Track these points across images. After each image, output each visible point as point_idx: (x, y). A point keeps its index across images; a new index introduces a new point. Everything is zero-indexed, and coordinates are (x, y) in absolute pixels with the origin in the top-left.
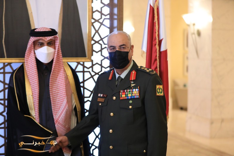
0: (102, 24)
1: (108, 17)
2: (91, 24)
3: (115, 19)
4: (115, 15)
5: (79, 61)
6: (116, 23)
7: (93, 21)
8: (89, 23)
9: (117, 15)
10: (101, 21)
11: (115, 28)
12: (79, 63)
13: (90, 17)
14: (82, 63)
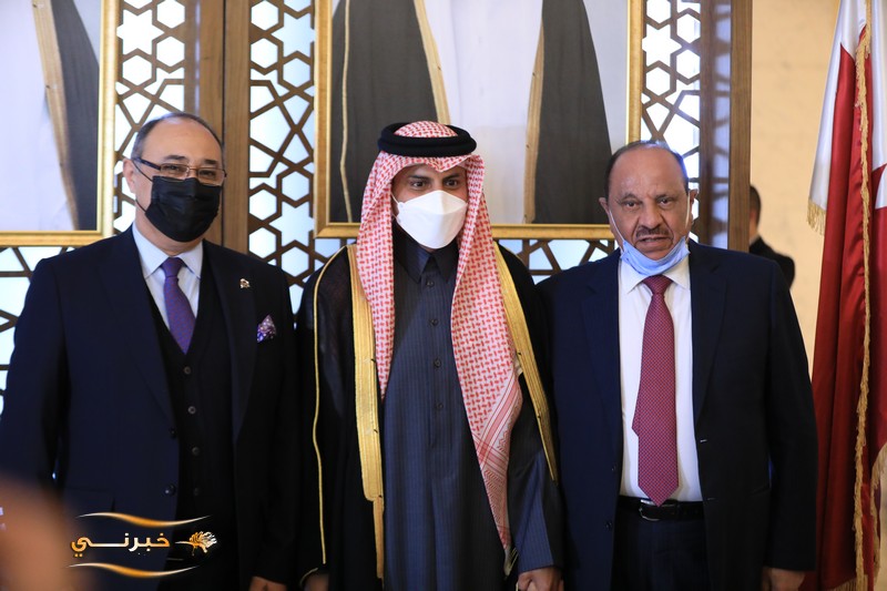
0: (674, 110)
1: (696, 86)
2: (637, 111)
3: (723, 94)
4: (723, 80)
5: (596, 235)
6: (723, 107)
7: (645, 99)
8: (631, 107)
9: (730, 82)
10: (672, 99)
11: (721, 123)
12: (594, 244)
13: (637, 85)
14: (605, 243)
